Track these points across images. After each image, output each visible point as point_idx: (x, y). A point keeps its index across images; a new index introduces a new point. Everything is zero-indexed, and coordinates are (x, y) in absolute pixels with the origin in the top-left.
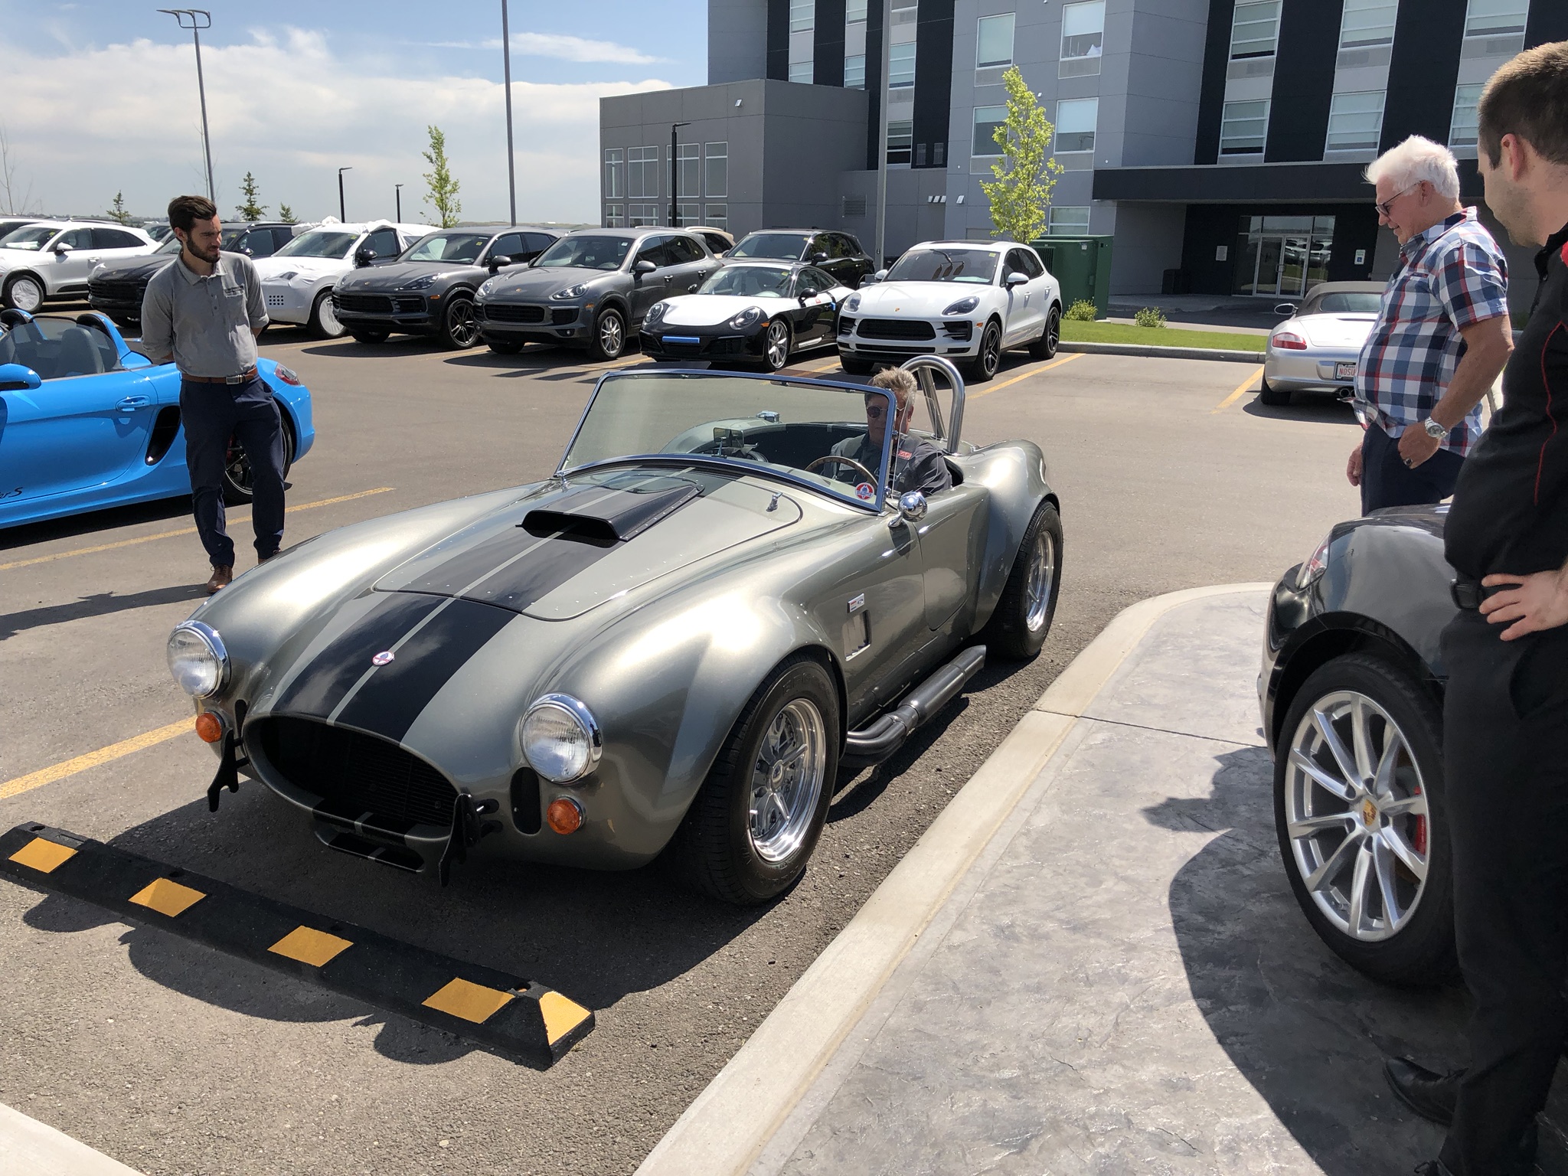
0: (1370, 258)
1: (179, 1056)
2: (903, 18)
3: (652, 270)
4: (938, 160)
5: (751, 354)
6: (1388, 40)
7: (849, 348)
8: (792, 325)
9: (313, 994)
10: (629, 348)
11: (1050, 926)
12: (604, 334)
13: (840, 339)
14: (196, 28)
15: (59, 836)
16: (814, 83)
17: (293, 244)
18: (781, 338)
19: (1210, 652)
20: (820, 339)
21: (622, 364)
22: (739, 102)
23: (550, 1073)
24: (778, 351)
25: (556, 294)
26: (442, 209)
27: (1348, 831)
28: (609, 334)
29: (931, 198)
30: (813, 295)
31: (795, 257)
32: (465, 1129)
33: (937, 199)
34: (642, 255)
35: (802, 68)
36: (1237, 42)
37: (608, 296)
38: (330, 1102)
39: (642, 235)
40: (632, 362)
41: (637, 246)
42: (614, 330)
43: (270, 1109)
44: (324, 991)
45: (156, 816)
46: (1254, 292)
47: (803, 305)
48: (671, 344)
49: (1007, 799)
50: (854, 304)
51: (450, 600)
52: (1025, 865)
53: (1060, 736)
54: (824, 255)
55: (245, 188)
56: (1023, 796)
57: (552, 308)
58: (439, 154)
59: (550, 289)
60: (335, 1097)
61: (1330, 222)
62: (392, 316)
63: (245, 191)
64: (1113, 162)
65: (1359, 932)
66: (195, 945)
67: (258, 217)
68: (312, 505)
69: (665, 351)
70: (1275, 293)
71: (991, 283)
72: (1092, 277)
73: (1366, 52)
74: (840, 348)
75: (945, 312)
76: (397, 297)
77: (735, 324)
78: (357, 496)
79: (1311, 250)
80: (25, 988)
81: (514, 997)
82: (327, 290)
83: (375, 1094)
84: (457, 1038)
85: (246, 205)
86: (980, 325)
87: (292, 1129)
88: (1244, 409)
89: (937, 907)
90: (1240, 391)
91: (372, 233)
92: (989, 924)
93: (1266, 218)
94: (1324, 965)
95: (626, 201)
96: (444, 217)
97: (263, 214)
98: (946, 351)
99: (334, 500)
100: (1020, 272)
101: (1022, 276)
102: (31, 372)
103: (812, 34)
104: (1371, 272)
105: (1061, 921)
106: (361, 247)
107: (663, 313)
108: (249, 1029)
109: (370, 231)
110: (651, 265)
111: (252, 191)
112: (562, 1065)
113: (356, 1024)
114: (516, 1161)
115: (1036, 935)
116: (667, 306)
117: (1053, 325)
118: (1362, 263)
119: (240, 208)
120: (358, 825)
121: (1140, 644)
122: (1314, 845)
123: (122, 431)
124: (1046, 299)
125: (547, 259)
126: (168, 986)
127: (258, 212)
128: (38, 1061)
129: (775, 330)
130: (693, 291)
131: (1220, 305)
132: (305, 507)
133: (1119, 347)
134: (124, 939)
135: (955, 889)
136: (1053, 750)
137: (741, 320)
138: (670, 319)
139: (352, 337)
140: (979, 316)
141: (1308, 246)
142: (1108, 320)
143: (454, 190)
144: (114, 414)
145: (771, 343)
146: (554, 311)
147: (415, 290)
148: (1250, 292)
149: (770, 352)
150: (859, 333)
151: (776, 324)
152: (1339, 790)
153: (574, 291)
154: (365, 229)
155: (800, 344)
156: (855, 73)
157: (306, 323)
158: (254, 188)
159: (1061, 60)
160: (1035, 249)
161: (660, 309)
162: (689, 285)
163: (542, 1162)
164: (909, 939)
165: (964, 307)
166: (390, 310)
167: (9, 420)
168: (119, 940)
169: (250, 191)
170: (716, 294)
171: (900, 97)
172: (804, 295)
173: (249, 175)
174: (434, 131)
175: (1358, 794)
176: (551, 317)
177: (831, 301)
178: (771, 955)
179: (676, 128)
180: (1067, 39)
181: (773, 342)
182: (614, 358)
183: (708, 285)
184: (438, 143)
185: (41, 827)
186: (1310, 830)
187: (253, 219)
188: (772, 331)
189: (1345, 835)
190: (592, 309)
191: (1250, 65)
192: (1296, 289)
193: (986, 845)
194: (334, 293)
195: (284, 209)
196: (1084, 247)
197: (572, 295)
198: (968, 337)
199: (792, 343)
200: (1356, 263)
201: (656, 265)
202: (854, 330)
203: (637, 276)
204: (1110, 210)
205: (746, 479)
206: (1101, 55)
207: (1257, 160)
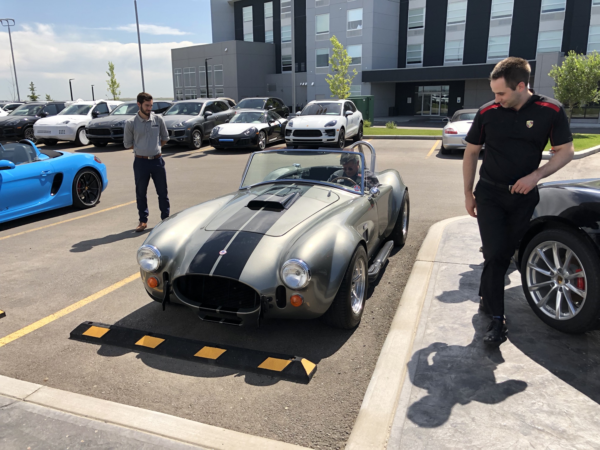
0: (462, 100)
1: (181, 391)
2: (287, 16)
3: (211, 115)
4: (303, 69)
5: (253, 144)
6: (464, 21)
7: (290, 141)
8: (267, 133)
9: (216, 369)
10: (204, 144)
11: (456, 326)
12: (195, 139)
13: (286, 137)
14: (9, 26)
15: (101, 325)
16: (254, 41)
17: (65, 110)
18: (263, 138)
19: (467, 238)
20: (276, 138)
21: (203, 150)
22: (226, 49)
23: (309, 385)
24: (262, 143)
25: (176, 125)
26: (113, 94)
27: (552, 287)
28: (196, 139)
29: (301, 84)
30: (274, 122)
31: (260, 108)
32: (291, 403)
33: (303, 84)
34: (207, 109)
35: (249, 36)
36: (410, 23)
37: (195, 125)
38: (241, 400)
39: (206, 101)
40: (206, 150)
41: (204, 106)
42: (198, 138)
43: (222, 403)
44: (218, 367)
45: (123, 317)
46: (422, 114)
47: (270, 125)
48: (222, 142)
49: (423, 289)
50: (291, 124)
51: (237, 233)
52: (439, 309)
53: (430, 268)
54: (271, 106)
55: (30, 88)
56: (428, 288)
57: (175, 130)
58: (112, 72)
59: (174, 123)
60: (242, 398)
61: (447, 88)
62: (110, 136)
63: (30, 89)
64: (368, 68)
65: (560, 318)
66: (163, 357)
67: (36, 99)
68: (113, 208)
69: (220, 145)
70: (429, 114)
71: (340, 115)
72: (367, 111)
73: (456, 26)
74: (286, 141)
75: (325, 126)
76: (112, 129)
77: (247, 134)
78: (127, 204)
79: (441, 98)
80: (113, 375)
81: (291, 361)
82: (82, 127)
83: (255, 396)
84: (272, 377)
85: (31, 95)
86: (338, 130)
87: (233, 409)
88: (436, 156)
89: (417, 323)
90: (432, 150)
91: (98, 105)
92: (437, 327)
93: (424, 87)
94: (547, 330)
95: (184, 89)
96: (114, 97)
97: (39, 98)
98: (327, 140)
99: (120, 206)
100: (349, 110)
101: (350, 112)
102: (10, 163)
103: (252, 22)
104: (463, 105)
105: (459, 324)
106: (94, 110)
107: (218, 131)
108: (199, 381)
109: (97, 103)
110: (210, 113)
111: (34, 89)
112: (312, 381)
113: (235, 376)
114: (313, 411)
115: (453, 329)
116: (219, 128)
117: (361, 129)
118: (460, 102)
119: (28, 96)
120: (218, 311)
121: (442, 237)
122: (538, 293)
123: (43, 183)
124: (358, 120)
125: (170, 111)
126: (163, 370)
127: (37, 98)
128: (132, 396)
129: (261, 135)
130: (227, 122)
131: (411, 119)
132: (110, 209)
133: (384, 136)
134: (138, 357)
135: (420, 317)
136: (430, 273)
137: (249, 132)
138: (221, 133)
139: (93, 145)
140: (337, 127)
141: (440, 96)
142: (374, 127)
143: (118, 86)
144: (40, 177)
145: (260, 140)
146: (175, 131)
147: (119, 126)
148: (420, 114)
149: (260, 143)
150: (294, 135)
151: (261, 133)
152: (548, 273)
153: (183, 123)
154: (95, 103)
155: (270, 140)
156: (269, 37)
157: (74, 140)
158: (34, 88)
159: (347, 30)
160: (353, 102)
161: (217, 129)
162: (226, 119)
163: (322, 410)
164: (413, 333)
165: (332, 124)
166: (110, 134)
167: (3, 181)
168: (136, 357)
169: (32, 89)
170: (236, 123)
171: (287, 46)
172: (270, 122)
173: (32, 83)
174: (111, 64)
175: (555, 274)
176: (174, 134)
177: (279, 123)
178: (363, 344)
179: (207, 60)
180: (349, 23)
181: (261, 140)
182: (199, 148)
183: (233, 120)
184: (112, 68)
185: (91, 323)
186: (537, 288)
187: (34, 100)
188: (260, 136)
189: (551, 288)
190: (190, 130)
191: (416, 31)
192: (437, 112)
193: (423, 303)
194: (86, 128)
195: (47, 96)
196: (364, 100)
197: (182, 125)
198: (334, 135)
199: (267, 140)
200: (458, 102)
201: (212, 113)
202: (292, 134)
203: (205, 117)
204: (368, 86)
205: (315, 186)
206: (362, 29)
207: (420, 66)
